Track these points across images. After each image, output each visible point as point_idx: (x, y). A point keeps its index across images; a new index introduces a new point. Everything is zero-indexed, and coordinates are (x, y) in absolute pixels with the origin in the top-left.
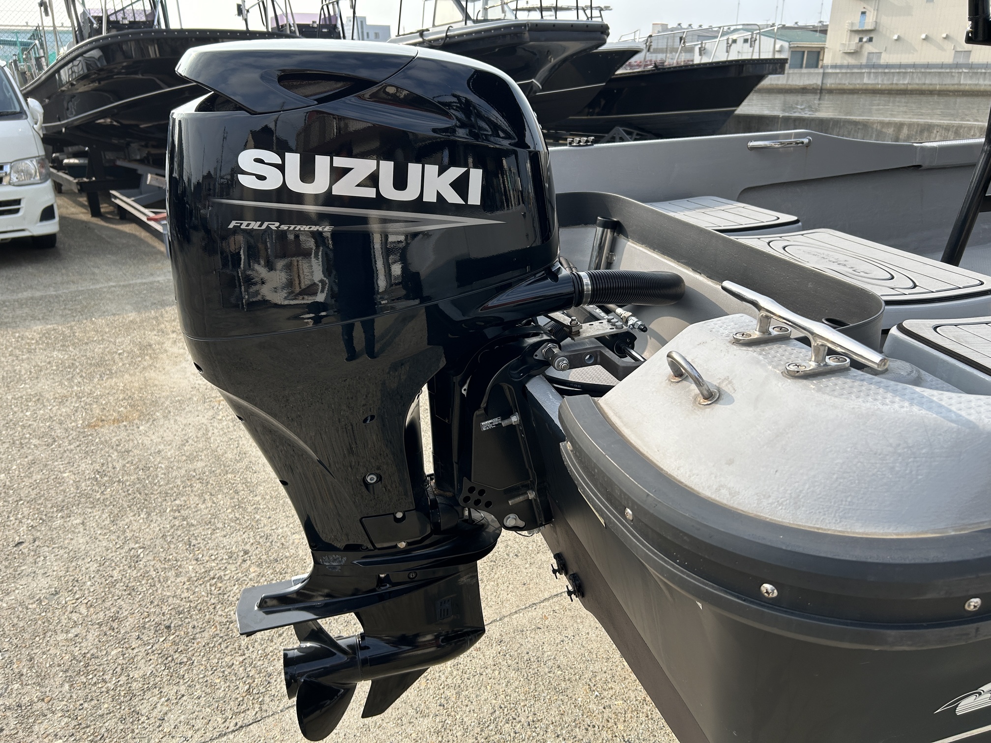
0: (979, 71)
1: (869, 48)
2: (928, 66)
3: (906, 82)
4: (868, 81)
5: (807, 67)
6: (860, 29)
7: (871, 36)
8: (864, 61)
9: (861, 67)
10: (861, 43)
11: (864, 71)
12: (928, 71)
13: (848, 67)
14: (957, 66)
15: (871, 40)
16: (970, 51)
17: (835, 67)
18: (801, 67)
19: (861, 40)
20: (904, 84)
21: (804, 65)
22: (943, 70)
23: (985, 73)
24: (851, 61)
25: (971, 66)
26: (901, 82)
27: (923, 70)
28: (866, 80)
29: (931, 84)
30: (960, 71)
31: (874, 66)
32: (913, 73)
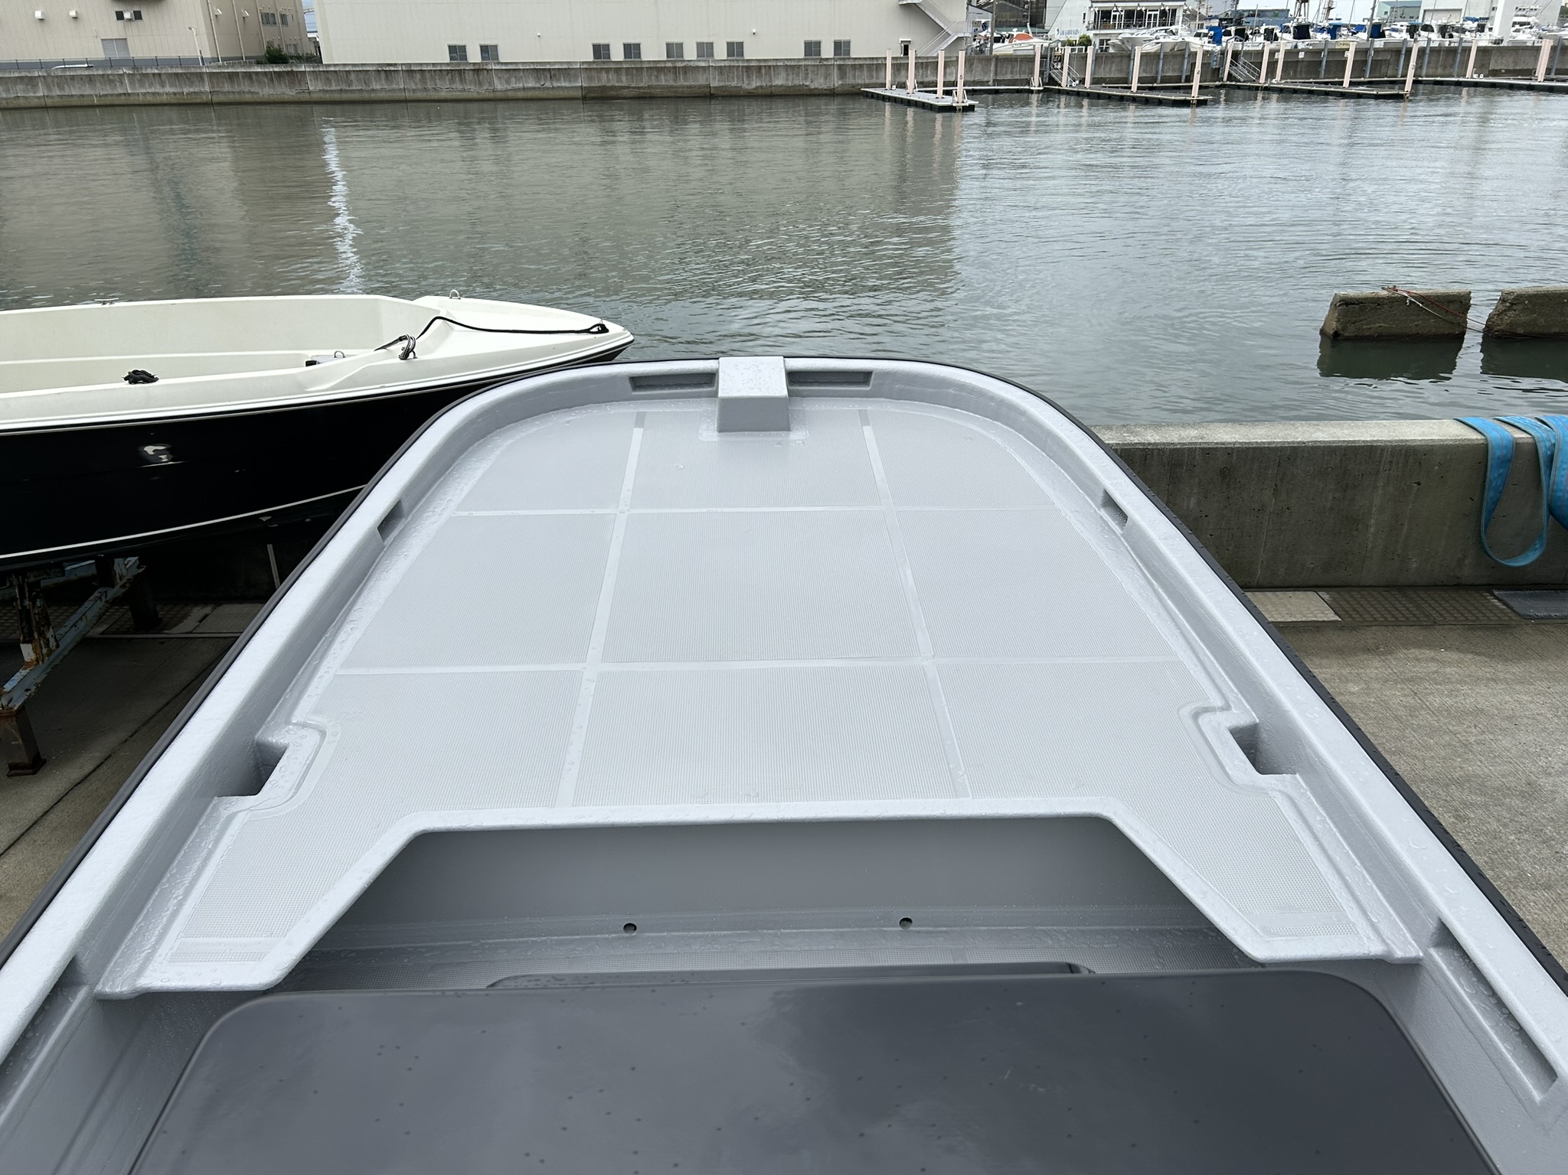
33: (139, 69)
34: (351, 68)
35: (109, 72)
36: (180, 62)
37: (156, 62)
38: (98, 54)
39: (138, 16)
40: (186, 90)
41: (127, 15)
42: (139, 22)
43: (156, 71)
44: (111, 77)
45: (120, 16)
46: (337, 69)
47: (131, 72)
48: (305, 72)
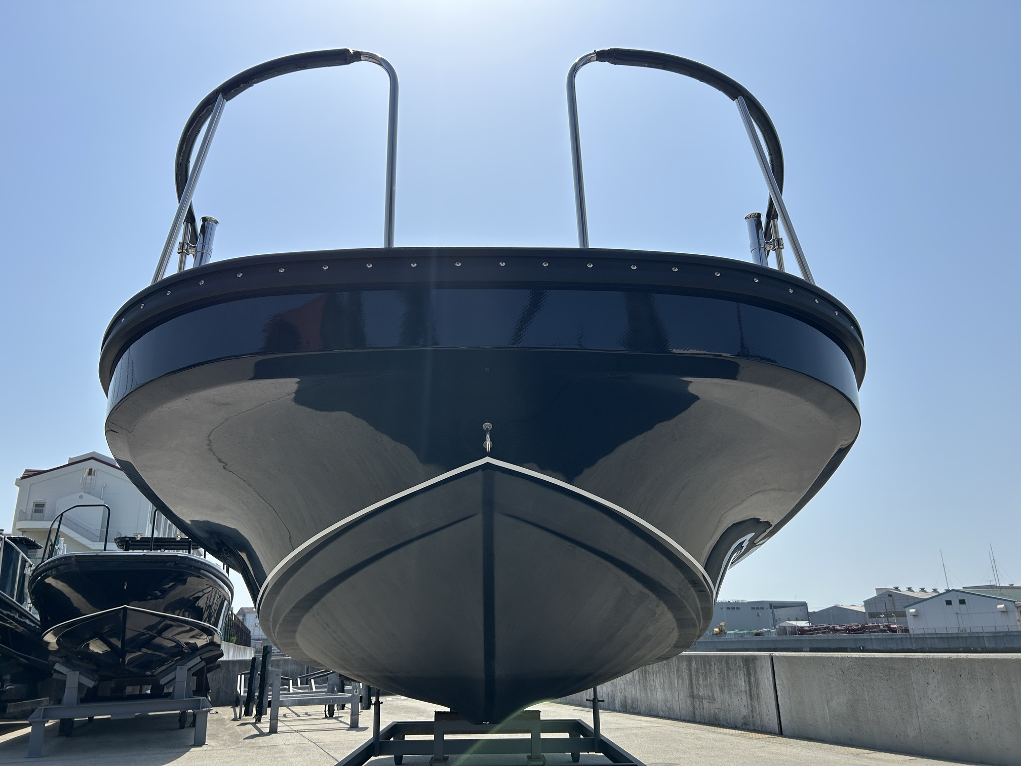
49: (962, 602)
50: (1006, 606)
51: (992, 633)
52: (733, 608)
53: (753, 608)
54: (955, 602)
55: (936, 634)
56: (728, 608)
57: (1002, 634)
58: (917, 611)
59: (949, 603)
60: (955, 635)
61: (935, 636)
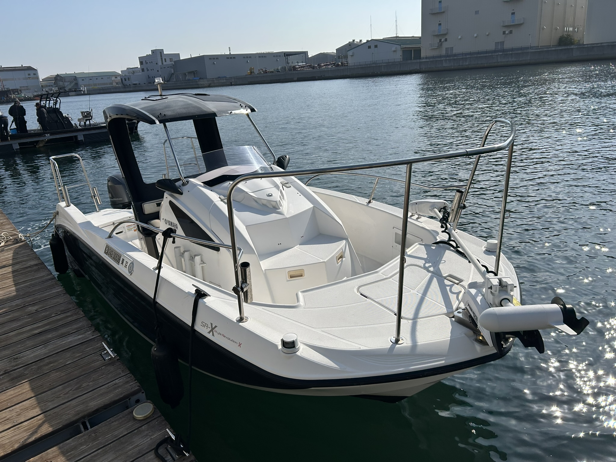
0: (508, 53)
1: (445, 45)
2: (478, 53)
3: (467, 64)
4: (445, 65)
5: (414, 59)
6: (439, 34)
7: (446, 38)
8: (444, 53)
9: (440, 57)
10: (440, 43)
11: (442, 59)
12: (479, 56)
13: (433, 57)
14: (495, 51)
15: (446, 40)
16: (504, 42)
17: (426, 58)
18: (411, 59)
19: (440, 40)
20: (466, 65)
21: (413, 59)
22: (488, 55)
23: (512, 54)
24: (436, 53)
25: (503, 51)
26: (464, 64)
27: (476, 56)
28: (444, 65)
29: (482, 64)
30: (497, 54)
31: (448, 56)
32: (470, 57)
33: (505, 52)
34: (595, 45)
35: (494, 54)
36: (521, 49)
37: (512, 50)
38: (492, 47)
39: (511, 32)
40: (520, 59)
41: (507, 32)
42: (511, 34)
43: (511, 53)
44: (494, 56)
45: (504, 33)
46: (589, 46)
47: (501, 54)
48: (573, 48)
49: (376, 46)
50: (396, 48)
51: (386, 63)
52: (262, 57)
53: (274, 56)
54: (373, 47)
55: (360, 65)
56: (260, 57)
57: (391, 64)
58: (353, 53)
59: (369, 47)
60: (369, 66)
61: (359, 67)
